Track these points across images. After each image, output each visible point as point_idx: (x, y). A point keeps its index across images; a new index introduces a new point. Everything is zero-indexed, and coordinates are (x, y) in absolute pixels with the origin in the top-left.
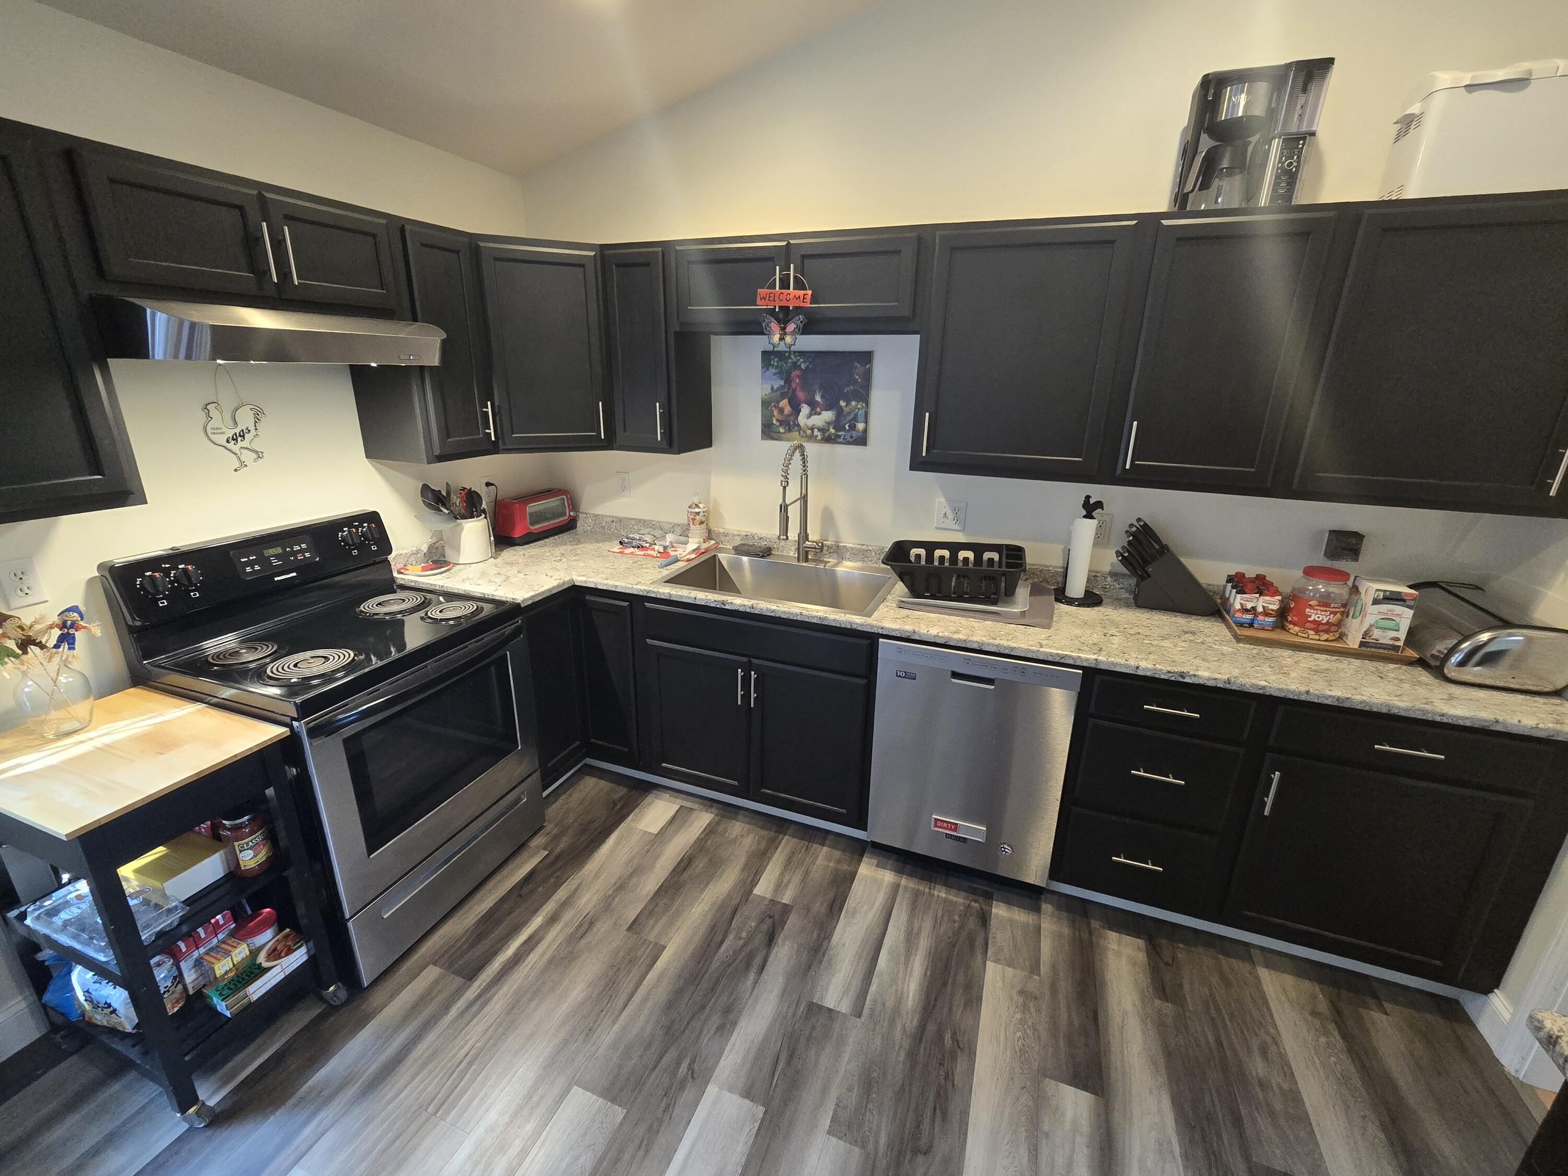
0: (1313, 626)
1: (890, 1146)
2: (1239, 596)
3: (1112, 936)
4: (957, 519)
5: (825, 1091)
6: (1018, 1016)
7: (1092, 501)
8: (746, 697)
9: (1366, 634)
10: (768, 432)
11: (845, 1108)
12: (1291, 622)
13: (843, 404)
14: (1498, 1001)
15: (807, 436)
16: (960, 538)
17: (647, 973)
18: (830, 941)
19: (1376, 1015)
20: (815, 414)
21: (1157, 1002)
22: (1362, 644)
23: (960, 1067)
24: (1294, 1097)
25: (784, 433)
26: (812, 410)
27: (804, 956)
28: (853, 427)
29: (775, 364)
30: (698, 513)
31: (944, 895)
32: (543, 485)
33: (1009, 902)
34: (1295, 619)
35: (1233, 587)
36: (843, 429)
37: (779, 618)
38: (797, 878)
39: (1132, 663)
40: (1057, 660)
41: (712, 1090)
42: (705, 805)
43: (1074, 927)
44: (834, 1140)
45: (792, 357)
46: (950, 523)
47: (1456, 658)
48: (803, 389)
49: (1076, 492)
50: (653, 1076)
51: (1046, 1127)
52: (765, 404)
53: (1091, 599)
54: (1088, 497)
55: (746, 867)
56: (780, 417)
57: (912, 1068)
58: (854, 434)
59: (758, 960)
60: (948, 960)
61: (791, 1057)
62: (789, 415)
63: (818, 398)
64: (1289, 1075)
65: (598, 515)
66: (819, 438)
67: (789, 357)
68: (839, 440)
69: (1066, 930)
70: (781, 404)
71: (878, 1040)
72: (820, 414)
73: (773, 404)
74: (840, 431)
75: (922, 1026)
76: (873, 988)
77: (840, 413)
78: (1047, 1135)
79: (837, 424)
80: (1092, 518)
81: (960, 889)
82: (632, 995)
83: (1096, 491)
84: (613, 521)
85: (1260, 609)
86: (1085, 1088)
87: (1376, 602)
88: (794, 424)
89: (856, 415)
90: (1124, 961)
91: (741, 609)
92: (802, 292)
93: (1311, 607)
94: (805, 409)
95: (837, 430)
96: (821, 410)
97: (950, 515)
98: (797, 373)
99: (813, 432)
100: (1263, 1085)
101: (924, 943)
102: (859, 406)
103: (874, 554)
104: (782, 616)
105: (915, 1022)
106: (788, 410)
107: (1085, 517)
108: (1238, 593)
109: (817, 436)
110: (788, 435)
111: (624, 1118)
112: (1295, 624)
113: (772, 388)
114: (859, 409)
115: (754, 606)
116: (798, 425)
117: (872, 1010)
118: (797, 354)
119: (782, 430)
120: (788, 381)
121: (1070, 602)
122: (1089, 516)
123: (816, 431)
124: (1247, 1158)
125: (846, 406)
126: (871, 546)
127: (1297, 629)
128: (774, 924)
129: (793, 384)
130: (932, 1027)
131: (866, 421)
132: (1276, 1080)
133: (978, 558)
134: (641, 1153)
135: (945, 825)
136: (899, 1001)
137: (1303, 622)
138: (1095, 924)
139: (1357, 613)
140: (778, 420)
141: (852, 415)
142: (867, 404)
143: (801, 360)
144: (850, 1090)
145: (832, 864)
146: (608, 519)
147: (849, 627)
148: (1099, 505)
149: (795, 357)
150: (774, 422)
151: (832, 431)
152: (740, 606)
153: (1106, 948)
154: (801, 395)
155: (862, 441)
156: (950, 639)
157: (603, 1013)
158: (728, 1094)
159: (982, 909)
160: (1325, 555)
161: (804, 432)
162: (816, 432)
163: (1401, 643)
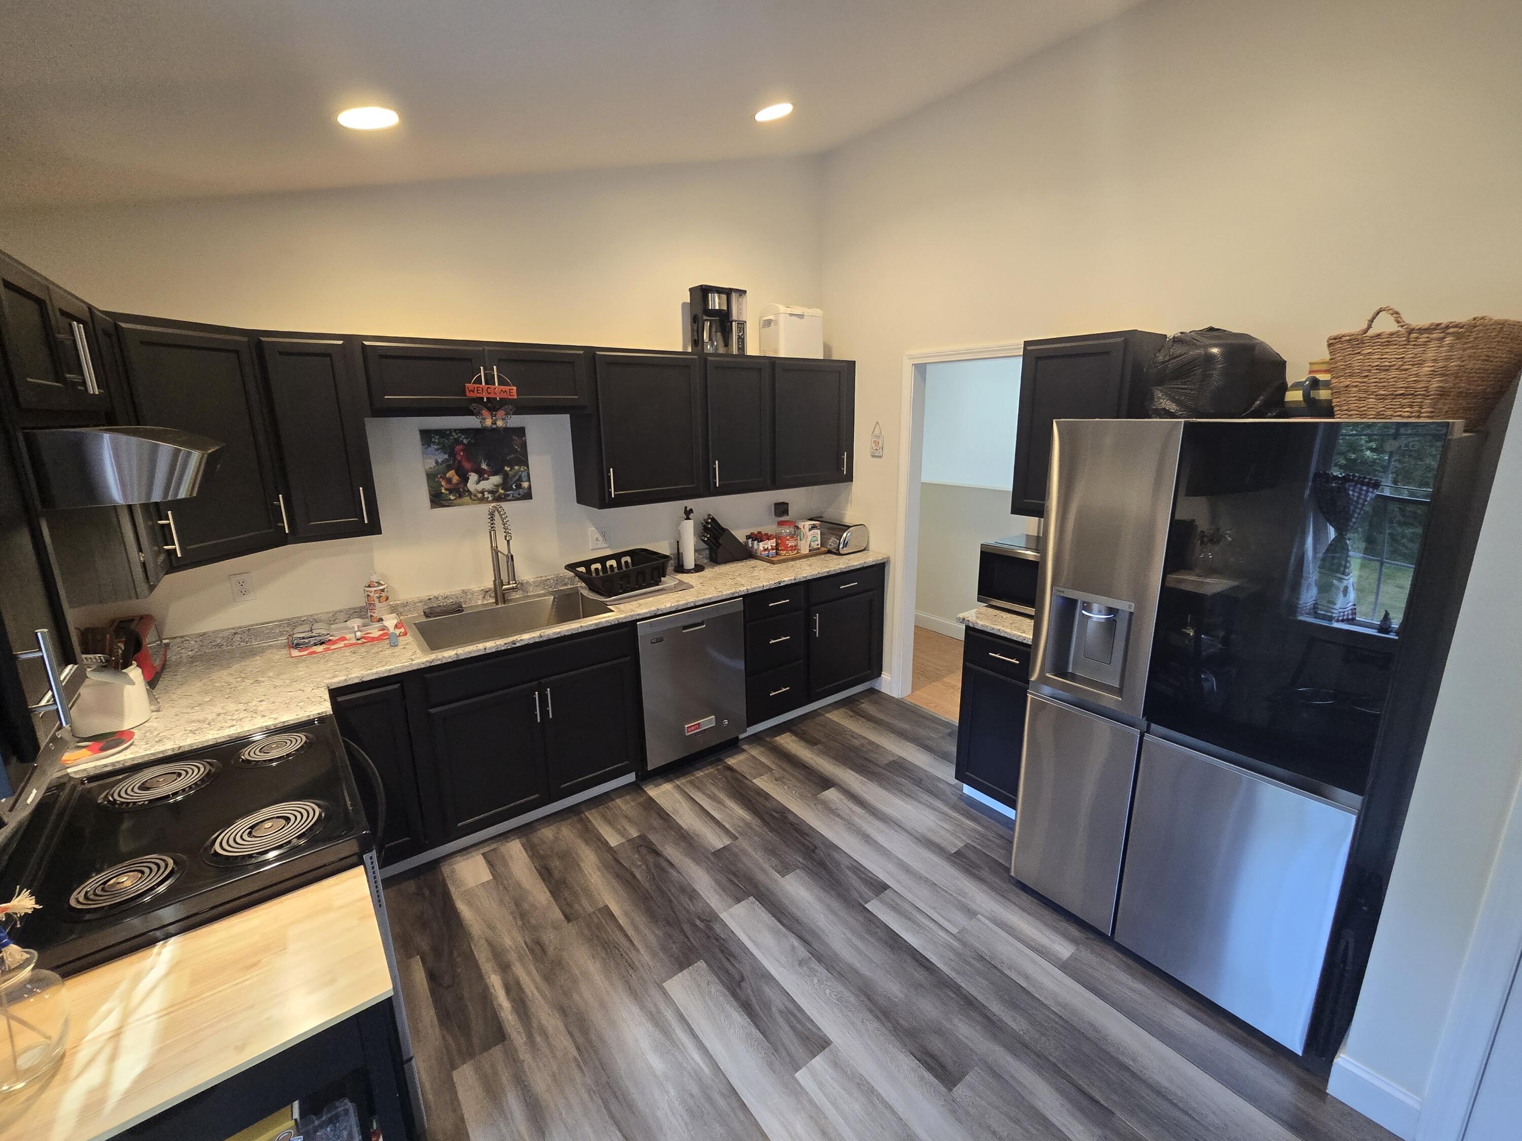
0: (790, 549)
1: (804, 859)
2: (761, 543)
3: (777, 738)
4: (605, 539)
5: (762, 870)
6: (786, 787)
7: (688, 509)
8: (544, 712)
9: (810, 546)
10: (437, 500)
11: (776, 865)
12: (781, 550)
13: (507, 469)
14: (885, 675)
15: (479, 499)
16: (609, 552)
17: (617, 921)
18: (683, 828)
19: (863, 705)
20: (483, 480)
21: (815, 747)
22: (810, 550)
23: (791, 818)
24: (871, 743)
25: (455, 499)
26: (480, 477)
27: (683, 844)
28: (519, 486)
29: (437, 441)
30: (382, 590)
31: (702, 774)
33: (731, 756)
34: (783, 548)
35: (753, 540)
36: (512, 489)
37: (565, 636)
38: (625, 823)
39: (761, 585)
40: (731, 596)
41: (724, 916)
42: (501, 840)
43: (763, 746)
44: (787, 876)
45: (454, 434)
46: (601, 544)
47: (841, 546)
48: (468, 460)
49: (678, 506)
50: (692, 939)
51: (834, 808)
52: (431, 477)
53: (698, 568)
54: (686, 507)
55: (587, 842)
56: (448, 486)
57: (779, 833)
58: (521, 491)
59: (664, 864)
60: (737, 791)
61: (735, 875)
62: (457, 484)
63: (484, 466)
64: (865, 738)
65: (204, 634)
66: (490, 499)
67: (450, 434)
68: (508, 498)
69: (762, 749)
70: (448, 475)
71: (756, 838)
72: (488, 479)
73: (439, 476)
74: (508, 491)
75: (762, 819)
76: (727, 826)
77: (506, 476)
78: (836, 809)
79: (505, 485)
80: (690, 519)
81: (705, 766)
82: (626, 935)
83: (690, 503)
84: (235, 633)
85: (770, 548)
86: (829, 788)
87: (810, 530)
88: (464, 490)
89: (520, 476)
90: (791, 743)
91: (531, 642)
92: (507, 388)
93: (788, 540)
94: (473, 477)
95: (505, 491)
96: (489, 476)
97: (601, 538)
98: (461, 447)
99: (484, 495)
100: (862, 745)
101: (722, 796)
102: (522, 469)
103: (552, 581)
104: (566, 634)
105: (759, 821)
106: (455, 479)
107: (686, 519)
108: (759, 542)
109: (488, 498)
110: (459, 501)
111: (705, 962)
112: (783, 550)
113: (437, 462)
114: (522, 472)
115: (542, 635)
117: (738, 832)
118: (457, 432)
119: (452, 497)
120: (452, 454)
121: (689, 571)
122: (688, 518)
123: (486, 493)
124: (880, 767)
125: (511, 470)
126: (548, 576)
127: (784, 552)
128: (646, 847)
129: (457, 456)
130: (766, 817)
131: (529, 480)
132: (863, 741)
133: (619, 563)
134: (732, 959)
135: (693, 728)
136: (743, 820)
137: (786, 548)
138: (768, 739)
139: (802, 538)
140: (446, 489)
141: (517, 477)
142: (528, 467)
143: (463, 436)
144: (770, 860)
145: (633, 804)
146: (227, 633)
147: (617, 622)
148: (691, 511)
149: (457, 434)
150: (443, 491)
151: (501, 491)
152: (529, 639)
153: (781, 744)
154: (467, 465)
155: (528, 496)
156: (678, 606)
157: (624, 955)
158: (732, 909)
159: (724, 766)
160: (775, 516)
161: (475, 496)
162: (486, 495)
163: (819, 546)
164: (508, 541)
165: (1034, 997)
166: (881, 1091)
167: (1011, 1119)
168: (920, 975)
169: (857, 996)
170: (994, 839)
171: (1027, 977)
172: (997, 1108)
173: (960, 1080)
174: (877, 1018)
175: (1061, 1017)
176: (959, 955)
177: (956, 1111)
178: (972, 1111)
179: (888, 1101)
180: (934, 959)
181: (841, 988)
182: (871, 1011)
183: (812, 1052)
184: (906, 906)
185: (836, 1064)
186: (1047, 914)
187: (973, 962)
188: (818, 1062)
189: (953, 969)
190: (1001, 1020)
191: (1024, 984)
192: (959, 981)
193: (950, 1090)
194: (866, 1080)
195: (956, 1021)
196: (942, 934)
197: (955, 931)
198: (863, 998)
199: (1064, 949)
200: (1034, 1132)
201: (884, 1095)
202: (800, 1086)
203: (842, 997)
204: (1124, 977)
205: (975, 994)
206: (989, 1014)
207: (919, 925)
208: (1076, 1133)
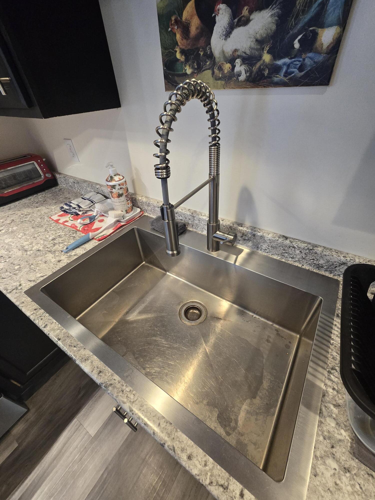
30: (113, 187)
32: (25, 150)
73: (173, 18)
74: (281, 58)
95: (276, 56)
99: (234, 67)
103: (298, 252)
116: (211, 56)
140: (183, 52)
150: (178, 55)
151: (267, 58)
164: (164, 180)
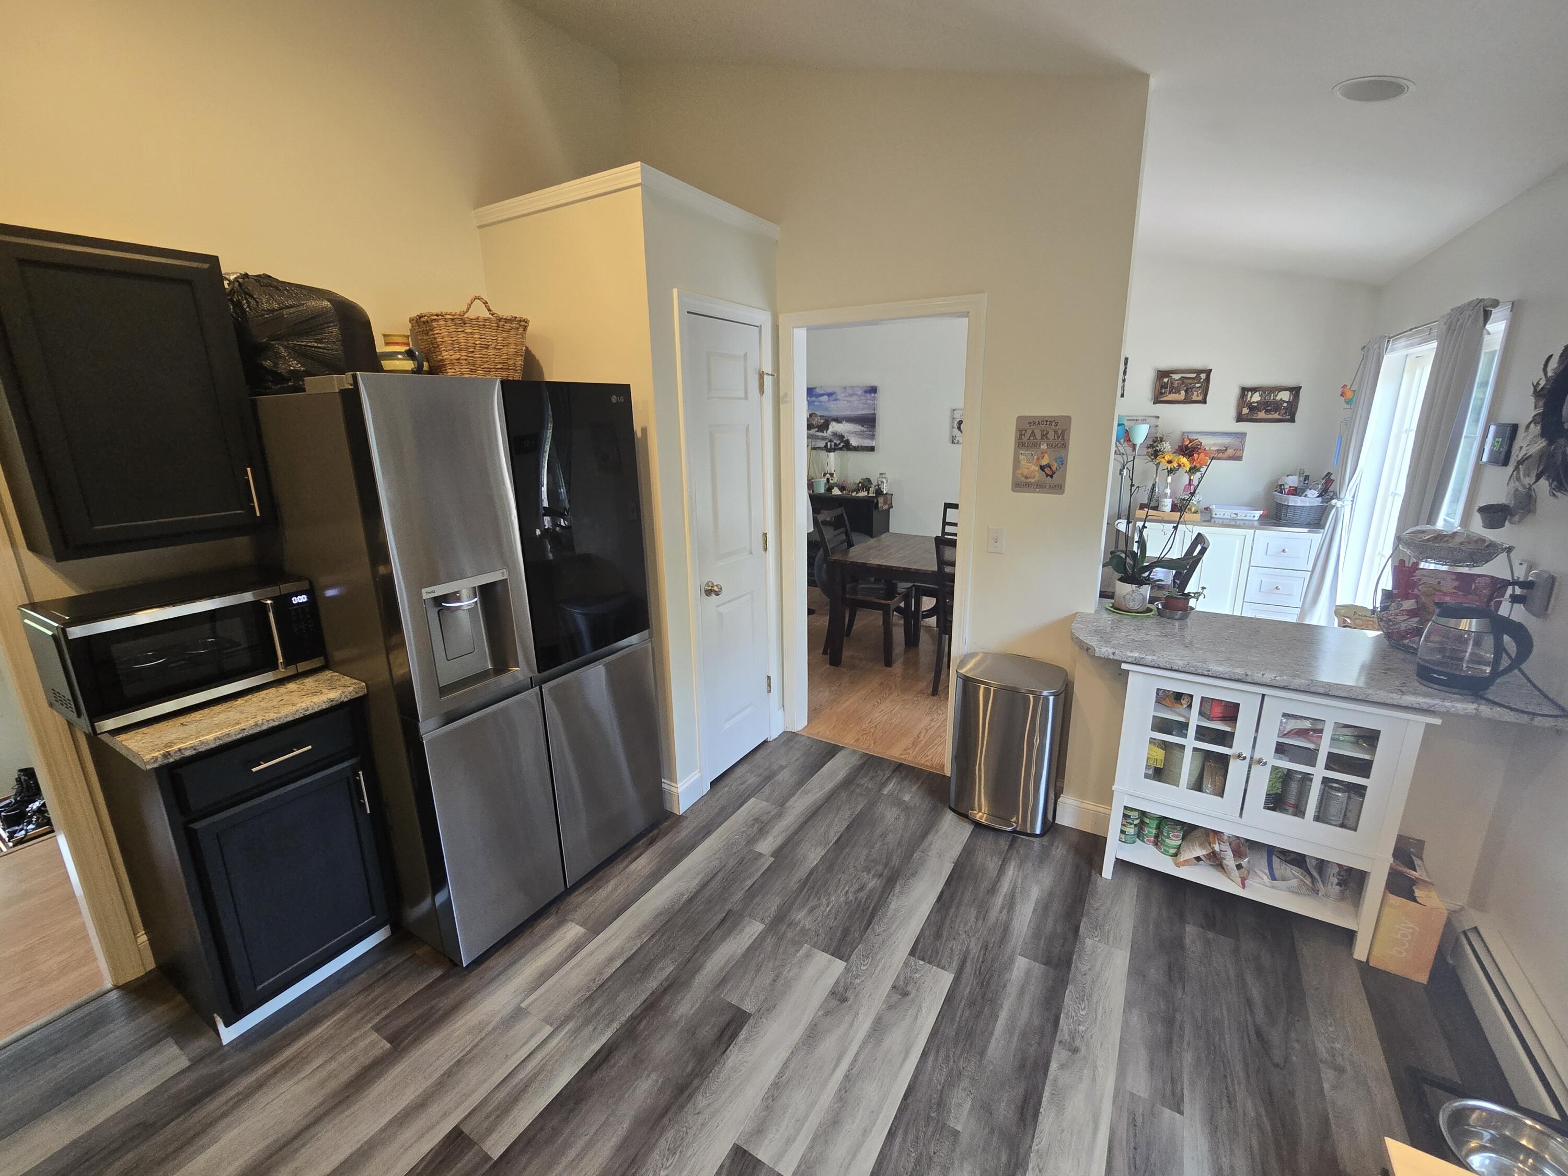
165: (634, 954)
166: (773, 1077)
167: (758, 971)
168: (621, 1060)
169: (664, 1129)
170: (370, 998)
171: (611, 960)
172: (753, 980)
173: (738, 1009)
174: (690, 1097)
175: (652, 936)
176: (587, 1021)
177: (768, 1008)
178: (762, 998)
179: (780, 1067)
180: (595, 1047)
181: (656, 1155)
182: (682, 1107)
183: (754, 1168)
184: (501, 1095)
185: (759, 1131)
186: (520, 943)
187: (593, 1009)
188: (763, 1154)
189: (608, 1026)
190: (666, 979)
191: (618, 964)
192: (624, 1018)
193: (750, 1015)
194: (767, 1093)
195: (676, 1017)
196: (554, 1042)
197: (548, 1029)
198: (665, 1120)
199: (572, 931)
200: (762, 956)
201: (777, 1071)
202: (799, 1167)
203: (669, 1149)
204: (602, 893)
205: (639, 1003)
206: (661, 989)
207: (541, 1070)
208: (753, 931)
